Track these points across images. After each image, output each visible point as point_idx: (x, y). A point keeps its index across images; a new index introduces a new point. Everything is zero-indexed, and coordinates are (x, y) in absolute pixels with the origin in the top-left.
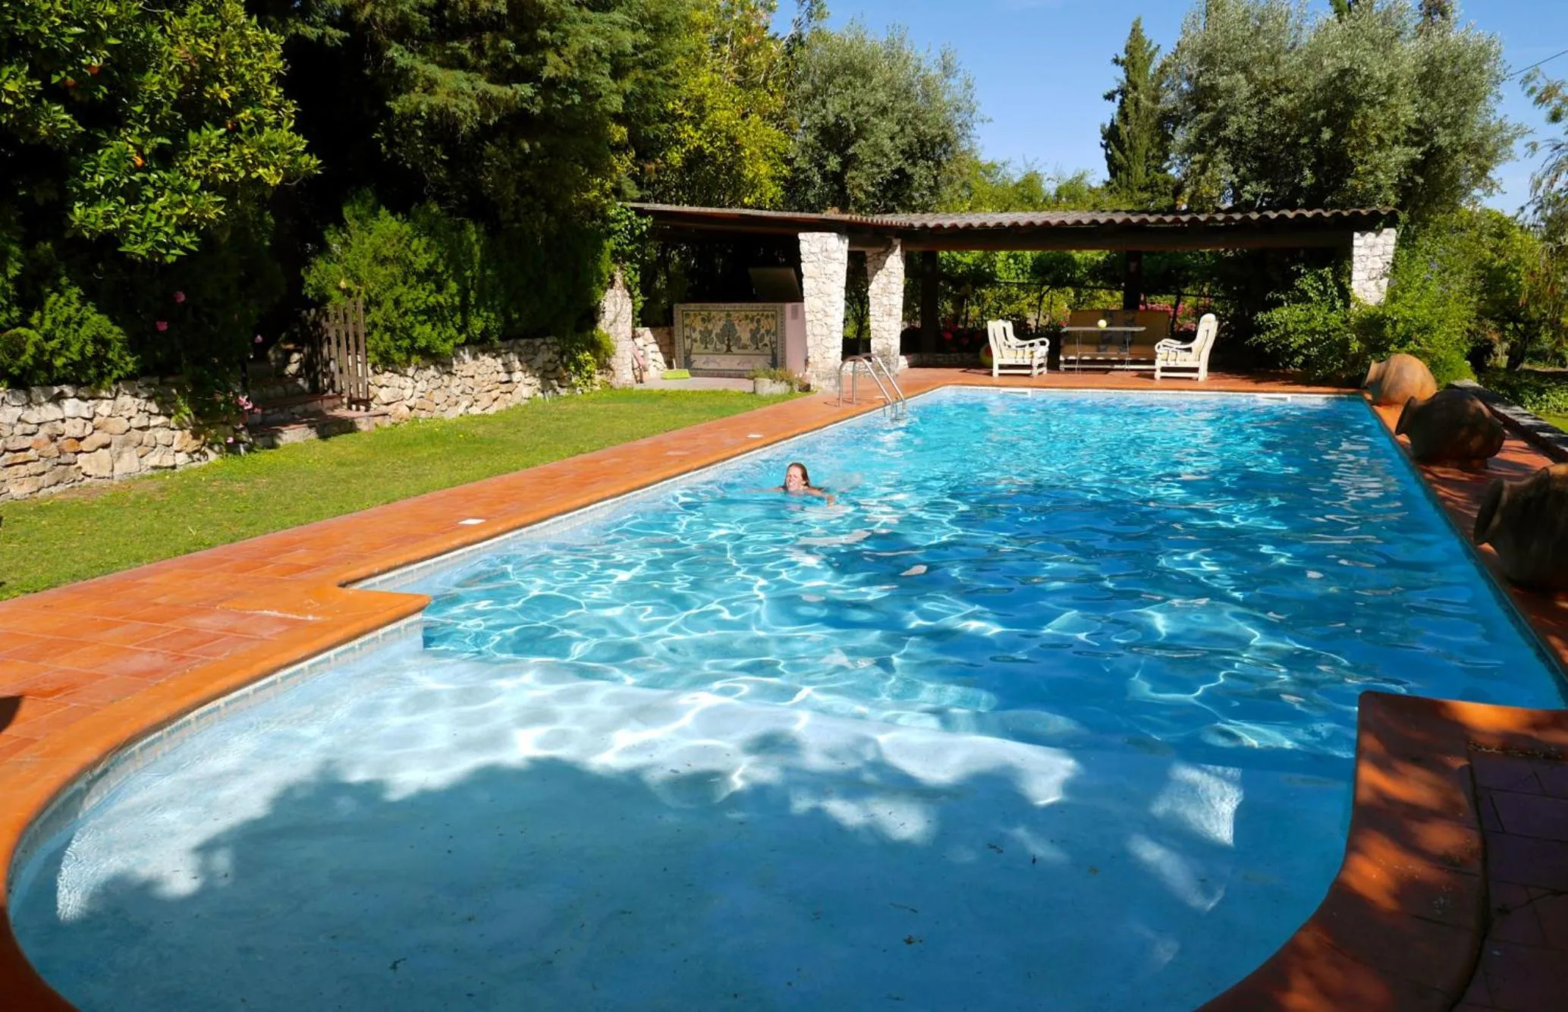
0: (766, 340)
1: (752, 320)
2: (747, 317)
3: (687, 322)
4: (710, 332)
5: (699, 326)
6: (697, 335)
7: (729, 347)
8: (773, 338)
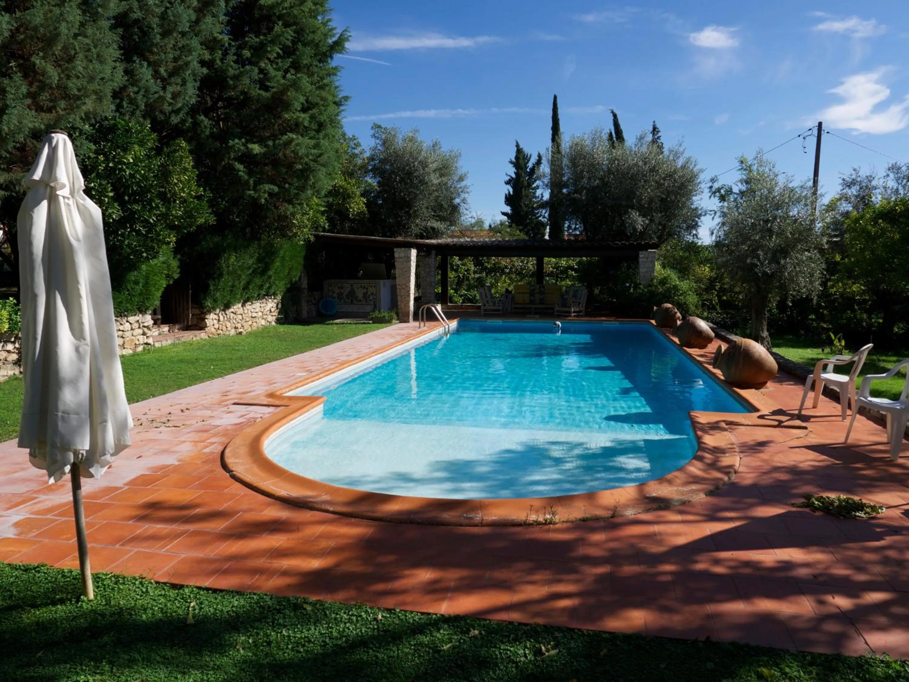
0: (371, 298)
1: (364, 288)
2: (361, 286)
3: (331, 288)
4: (343, 294)
5: (337, 291)
6: (335, 295)
7: (352, 300)
8: (375, 297)
